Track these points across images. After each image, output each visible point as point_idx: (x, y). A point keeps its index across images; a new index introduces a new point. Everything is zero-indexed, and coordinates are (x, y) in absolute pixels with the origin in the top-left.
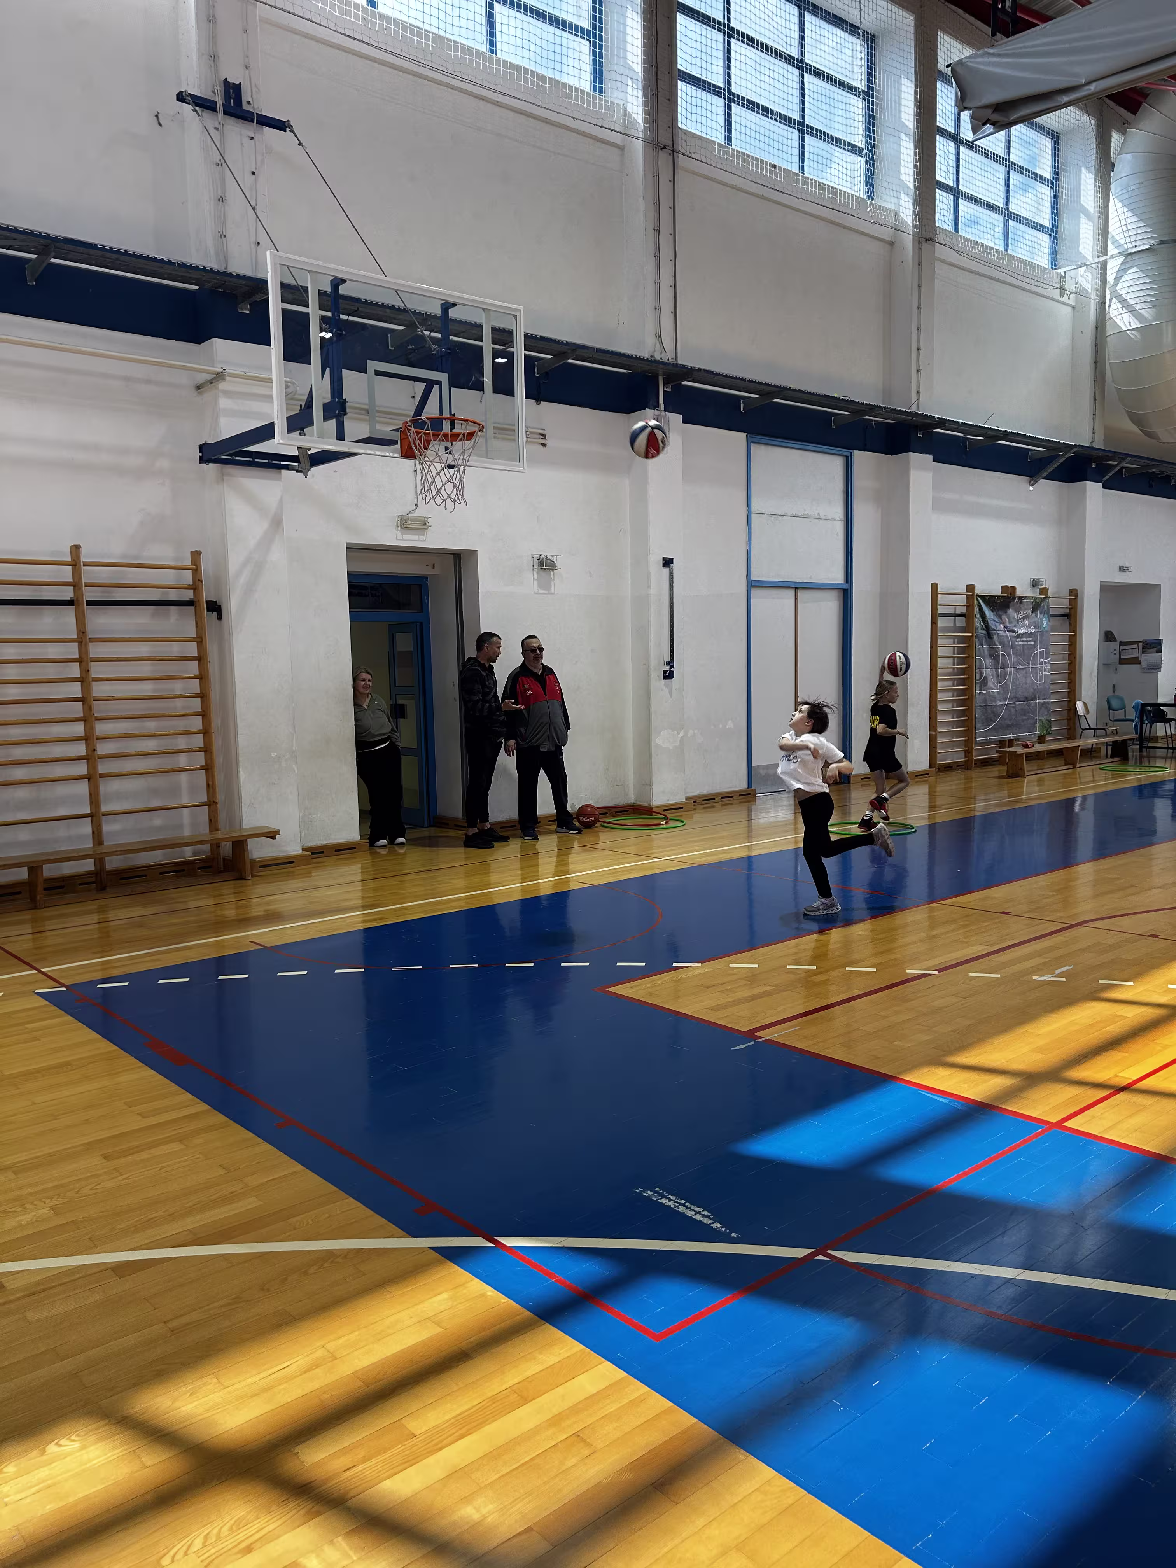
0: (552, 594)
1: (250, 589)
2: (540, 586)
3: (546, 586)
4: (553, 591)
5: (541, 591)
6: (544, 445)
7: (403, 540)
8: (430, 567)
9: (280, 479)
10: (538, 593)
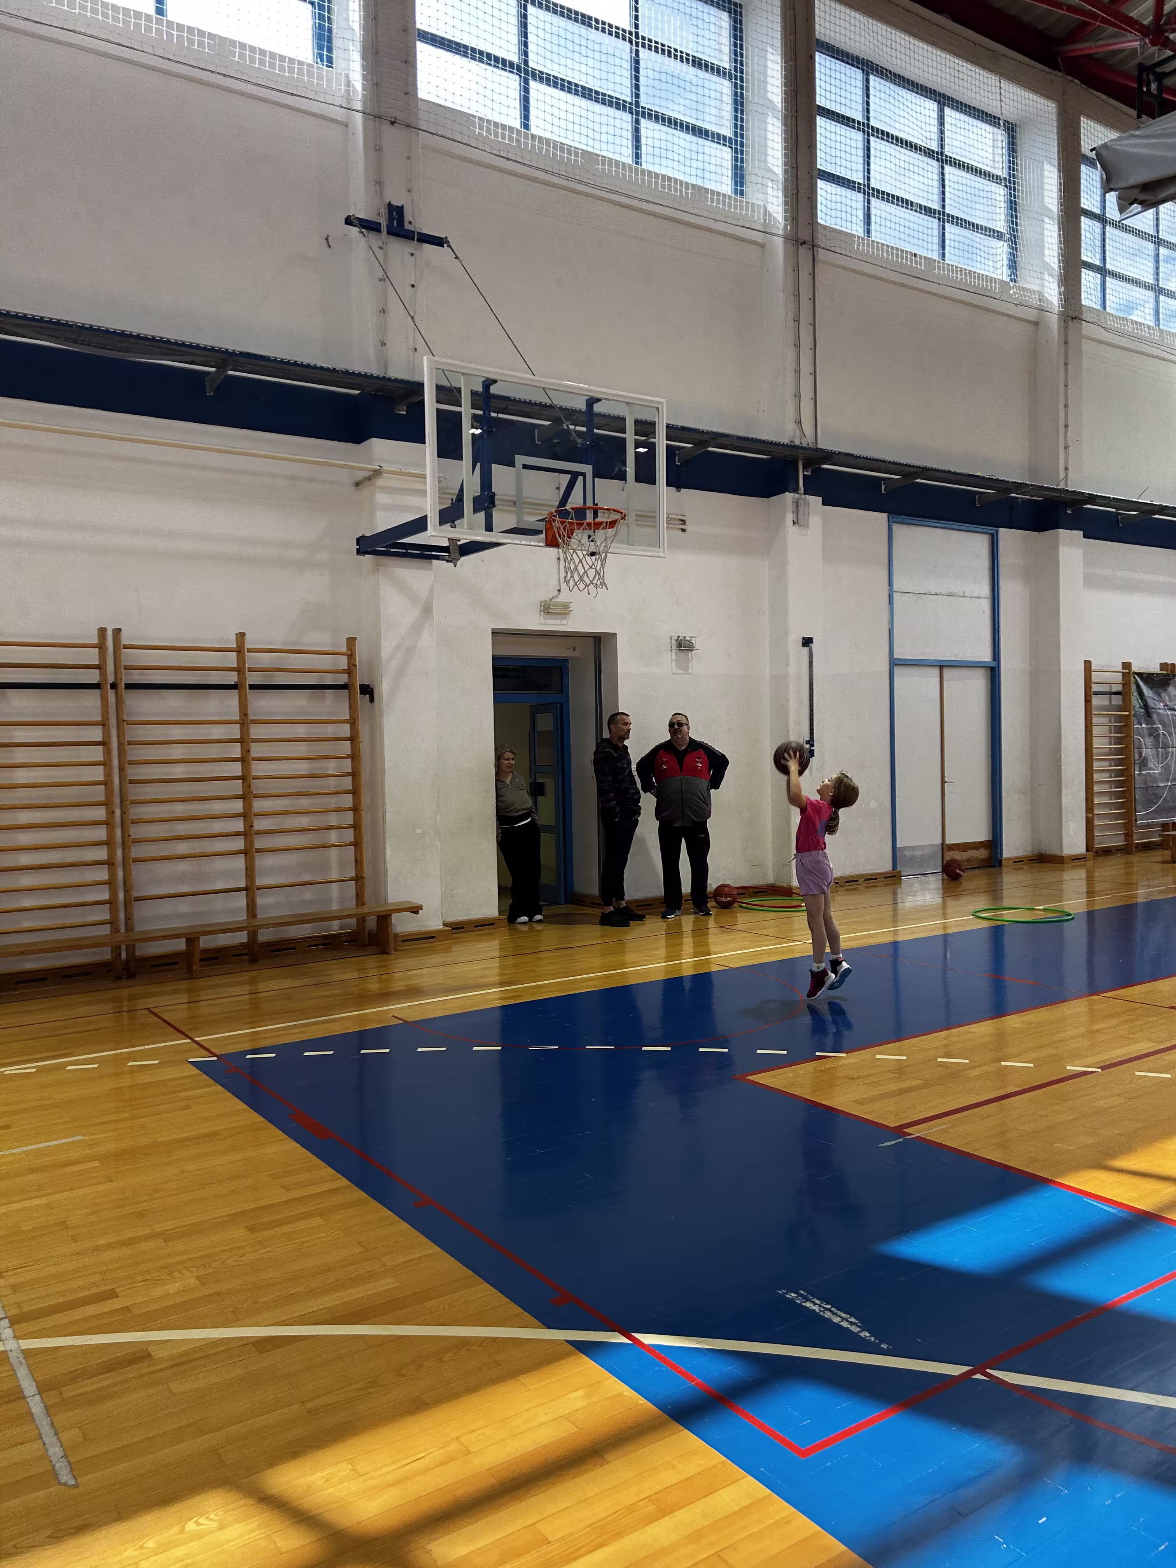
1: (400, 673)
2: (679, 666)
3: (684, 666)
4: (690, 671)
5: (678, 671)
6: (683, 530)
7: (545, 624)
8: (571, 650)
9: (431, 569)
10: (676, 674)
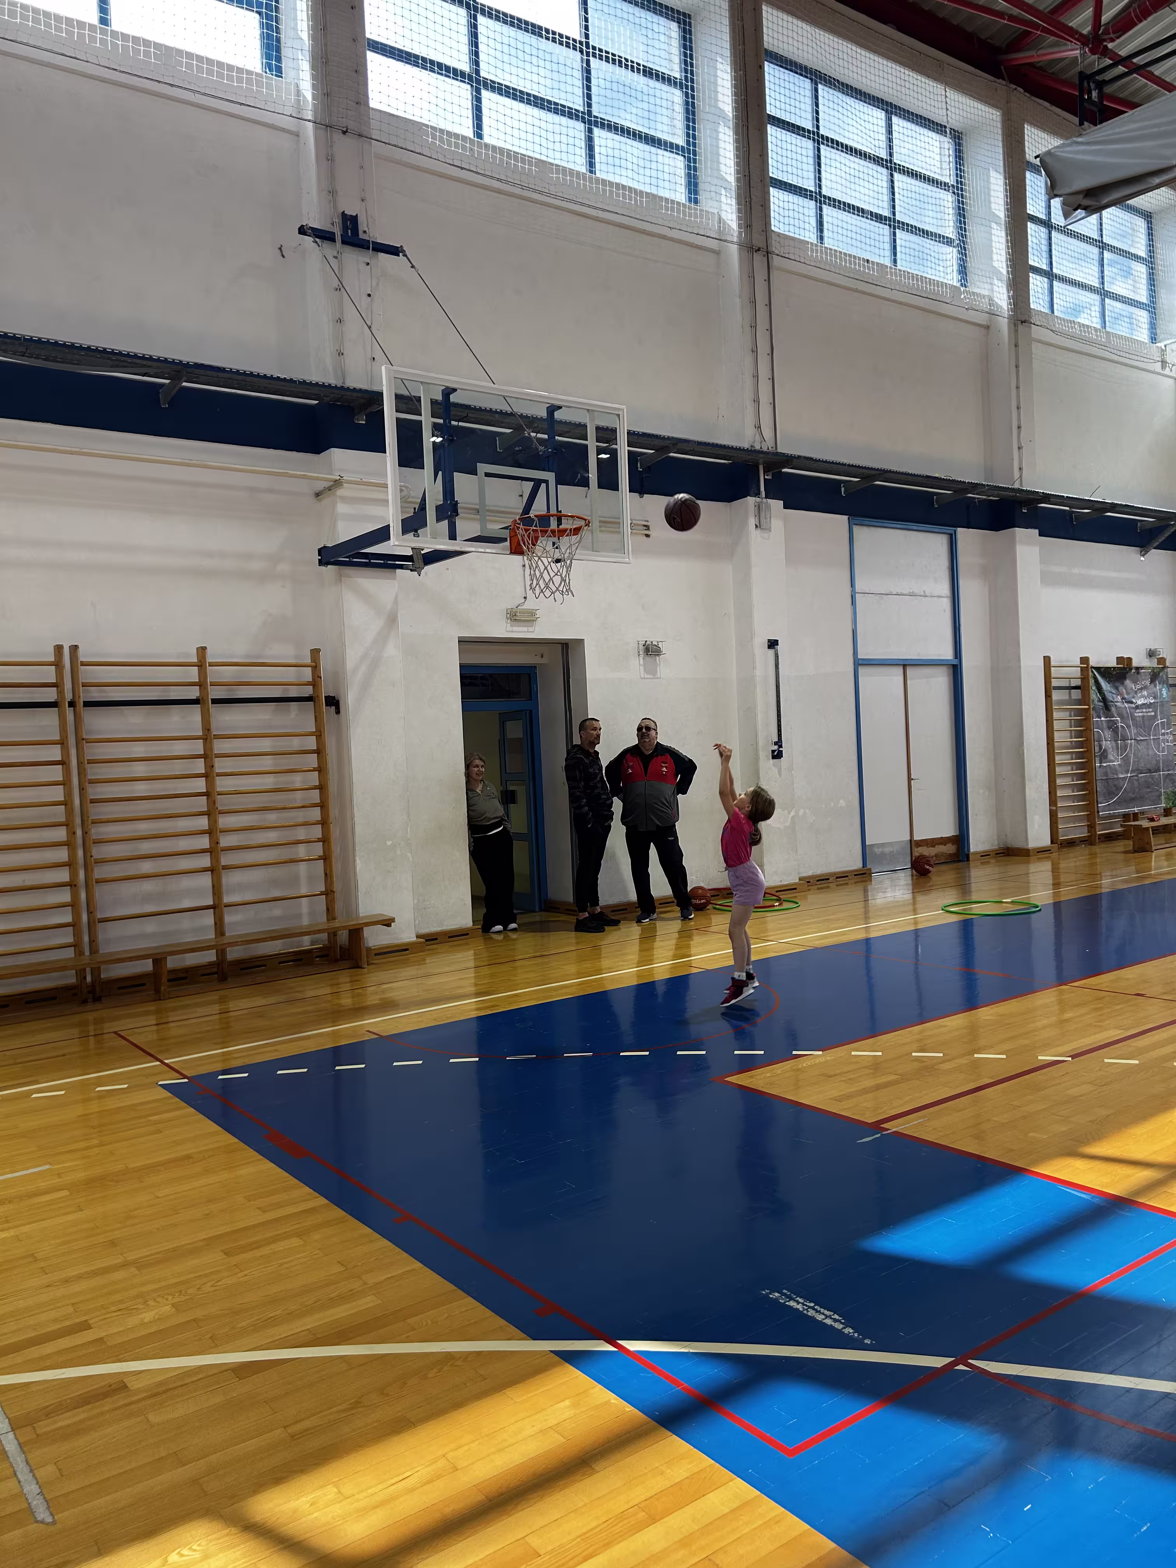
0: (657, 678)
1: (366, 685)
2: (647, 671)
3: (652, 671)
4: (659, 676)
5: (646, 676)
6: (647, 536)
7: (512, 631)
8: (539, 656)
9: (394, 578)
10: (644, 678)
